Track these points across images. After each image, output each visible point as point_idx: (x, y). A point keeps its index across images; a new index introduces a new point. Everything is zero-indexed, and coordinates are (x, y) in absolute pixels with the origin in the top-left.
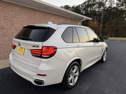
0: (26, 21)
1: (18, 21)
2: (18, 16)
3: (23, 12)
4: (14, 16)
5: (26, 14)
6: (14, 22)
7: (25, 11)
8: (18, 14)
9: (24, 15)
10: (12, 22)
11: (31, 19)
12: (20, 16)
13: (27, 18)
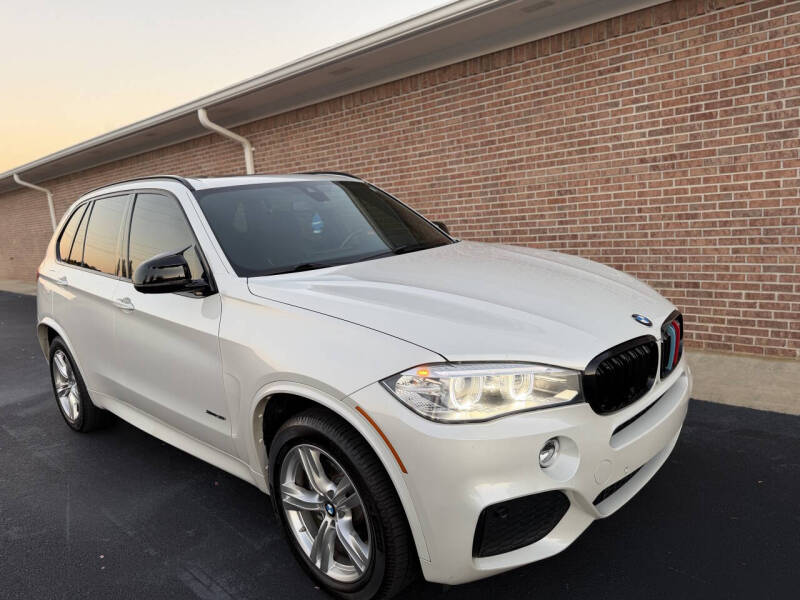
0: (452, 142)
1: (421, 155)
2: (419, 129)
3: (440, 103)
4: (406, 138)
5: (453, 107)
6: (407, 164)
7: (447, 94)
8: (419, 122)
9: (444, 116)
10: (401, 164)
11: (475, 124)
12: (426, 127)
13: (456, 129)
